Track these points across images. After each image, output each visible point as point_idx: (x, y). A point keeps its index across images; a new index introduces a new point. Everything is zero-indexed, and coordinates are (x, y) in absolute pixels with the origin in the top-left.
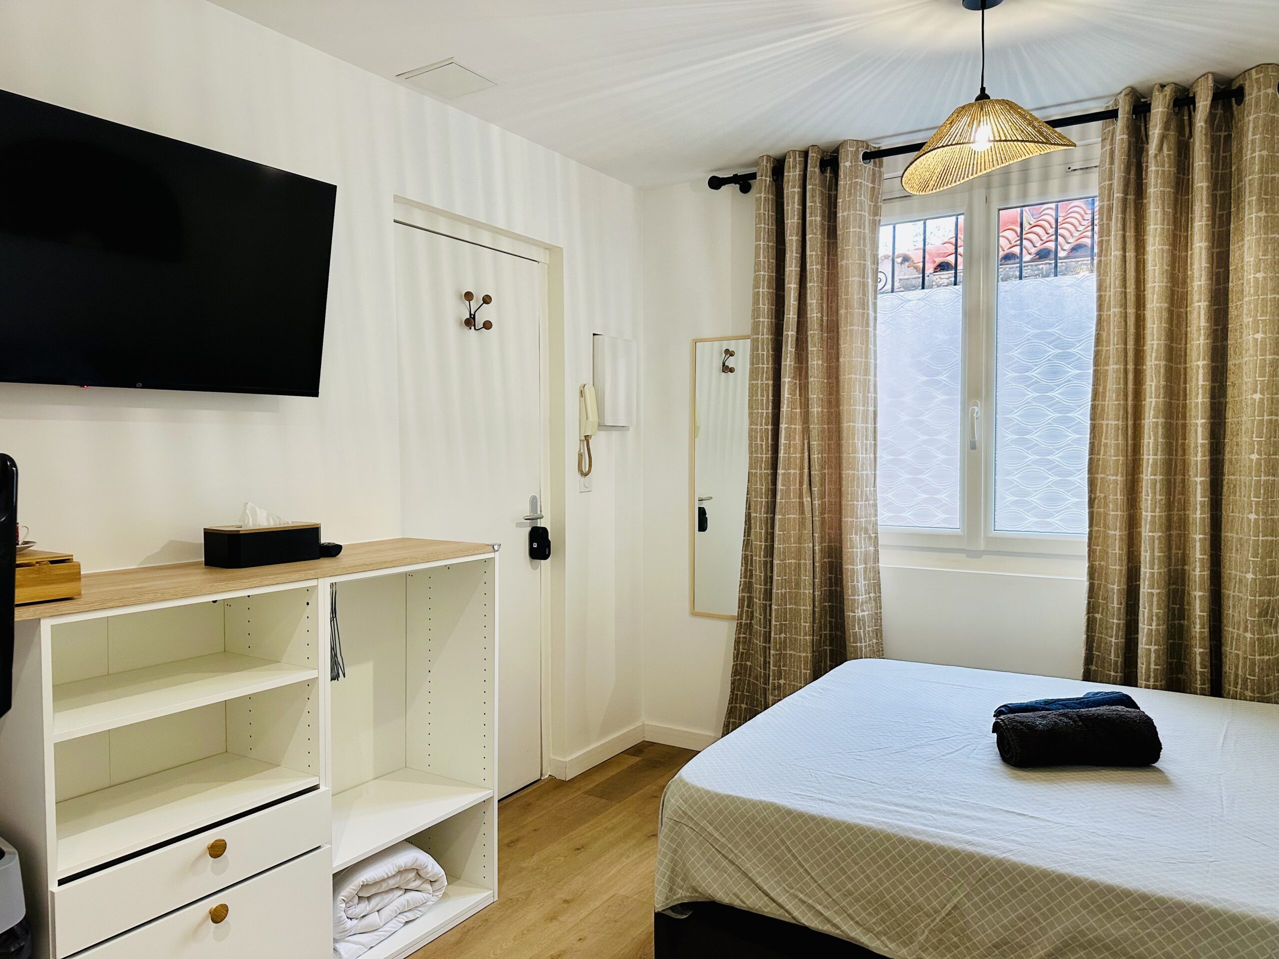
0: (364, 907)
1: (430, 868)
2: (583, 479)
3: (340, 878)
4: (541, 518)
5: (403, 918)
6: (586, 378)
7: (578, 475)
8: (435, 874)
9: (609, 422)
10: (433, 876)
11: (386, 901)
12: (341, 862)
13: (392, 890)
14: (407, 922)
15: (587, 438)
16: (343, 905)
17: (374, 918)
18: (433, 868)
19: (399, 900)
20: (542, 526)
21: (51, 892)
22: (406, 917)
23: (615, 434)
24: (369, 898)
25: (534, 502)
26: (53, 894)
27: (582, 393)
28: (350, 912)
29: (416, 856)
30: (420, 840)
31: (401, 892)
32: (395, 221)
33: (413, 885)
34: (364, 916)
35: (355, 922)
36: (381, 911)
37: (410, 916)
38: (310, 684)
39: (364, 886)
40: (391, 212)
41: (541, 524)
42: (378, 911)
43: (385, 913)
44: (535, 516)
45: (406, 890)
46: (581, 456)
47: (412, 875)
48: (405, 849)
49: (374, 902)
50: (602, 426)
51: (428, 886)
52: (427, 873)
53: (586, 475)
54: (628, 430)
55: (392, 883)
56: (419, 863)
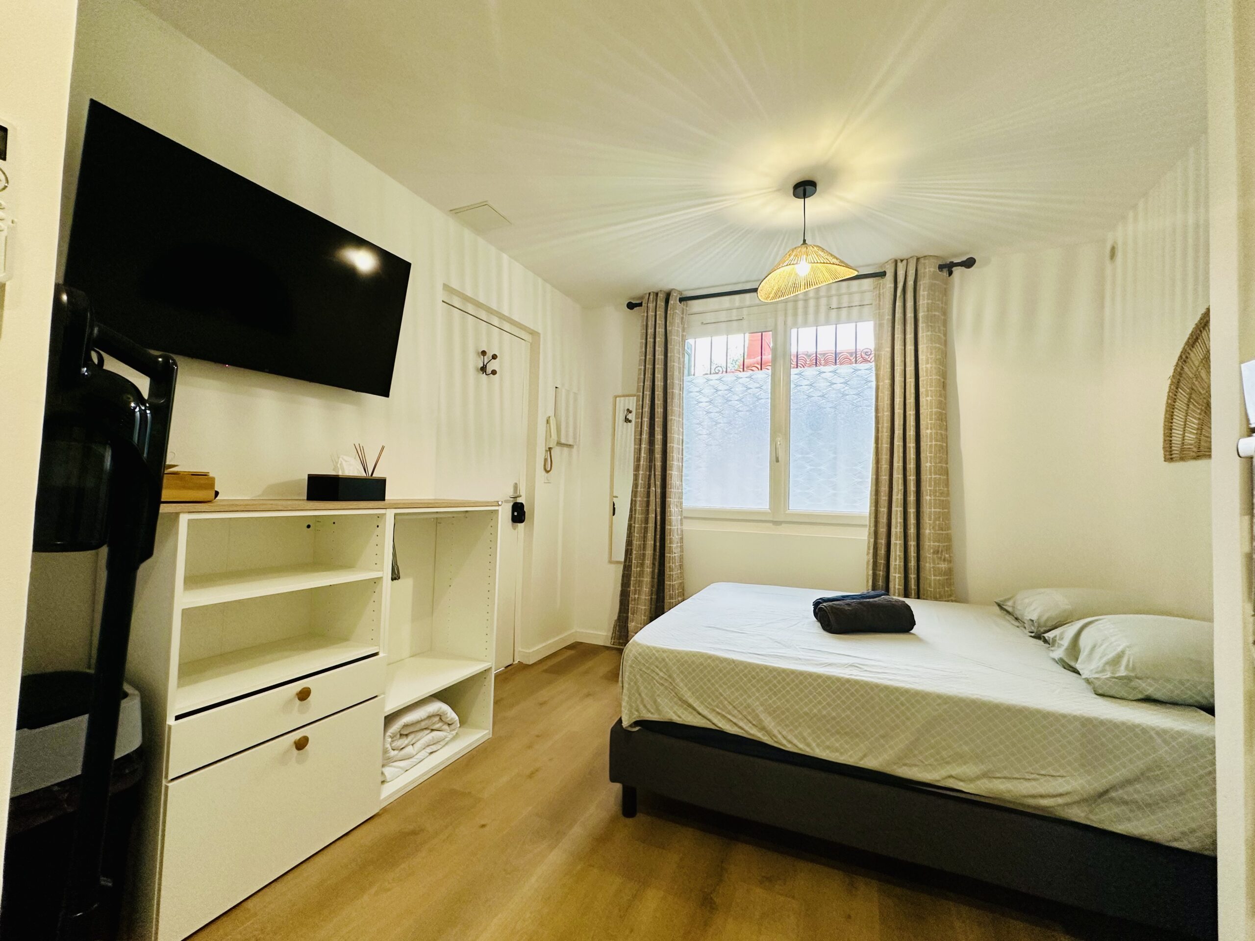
0: (404, 741)
1: (449, 715)
2: (546, 474)
3: (389, 719)
4: (521, 496)
5: (429, 750)
6: (551, 413)
7: (544, 473)
8: (452, 719)
9: (563, 441)
10: (450, 720)
11: (419, 737)
12: (391, 707)
13: (422, 730)
14: (431, 753)
15: (550, 449)
16: (390, 740)
17: (409, 750)
18: (451, 714)
19: (428, 737)
20: (520, 502)
21: (169, 725)
22: (431, 749)
23: (566, 449)
24: (407, 735)
25: (516, 487)
26: (170, 727)
27: (548, 422)
28: (393, 745)
29: (438, 706)
30: (441, 696)
31: (429, 731)
32: (443, 301)
33: (437, 726)
34: (403, 748)
35: (396, 752)
36: (414, 745)
37: (434, 748)
38: (376, 581)
39: (406, 726)
40: (441, 295)
41: (519, 500)
42: (412, 745)
43: (418, 745)
44: (516, 495)
45: (432, 730)
46: (546, 460)
47: (437, 719)
48: (433, 701)
49: (410, 738)
50: (559, 444)
51: (446, 727)
52: (447, 718)
53: (547, 472)
54: (573, 448)
55: (423, 725)
56: (441, 711)
